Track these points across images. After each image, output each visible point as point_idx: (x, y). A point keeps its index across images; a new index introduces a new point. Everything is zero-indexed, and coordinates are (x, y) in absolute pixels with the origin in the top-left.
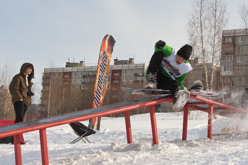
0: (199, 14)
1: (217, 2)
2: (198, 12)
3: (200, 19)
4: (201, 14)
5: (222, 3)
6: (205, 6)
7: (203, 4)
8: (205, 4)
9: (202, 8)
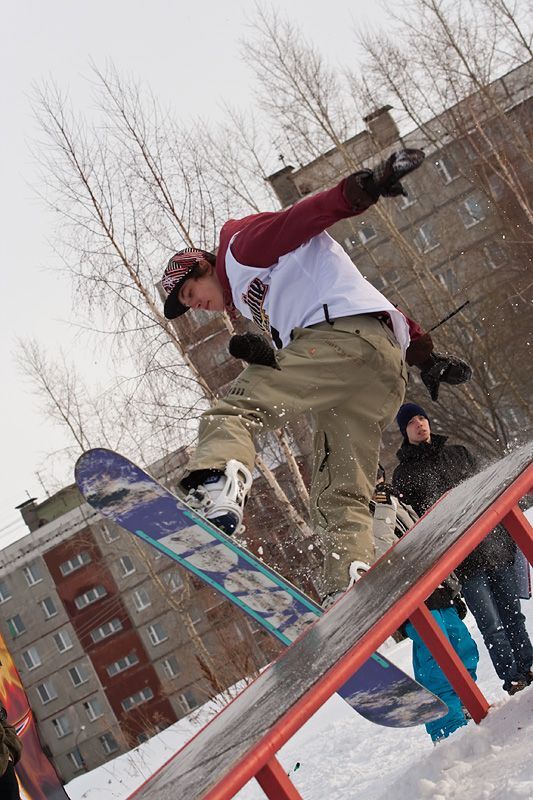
0: (99, 228)
1: (148, 143)
2: (91, 225)
3: (112, 249)
4: (107, 224)
5: (171, 138)
6: (106, 183)
7: (91, 183)
8: (100, 178)
9: (98, 201)
